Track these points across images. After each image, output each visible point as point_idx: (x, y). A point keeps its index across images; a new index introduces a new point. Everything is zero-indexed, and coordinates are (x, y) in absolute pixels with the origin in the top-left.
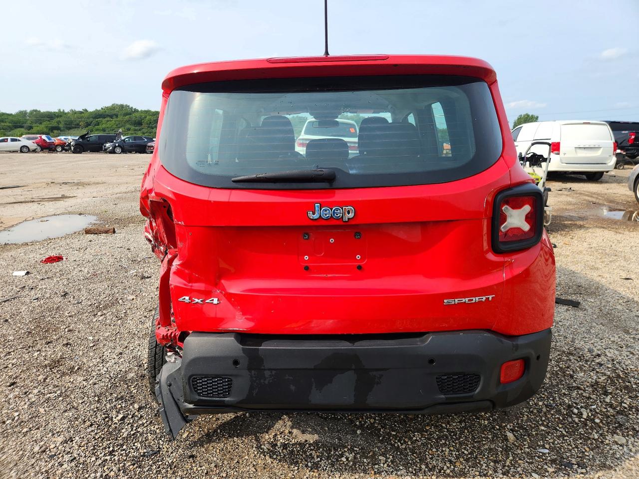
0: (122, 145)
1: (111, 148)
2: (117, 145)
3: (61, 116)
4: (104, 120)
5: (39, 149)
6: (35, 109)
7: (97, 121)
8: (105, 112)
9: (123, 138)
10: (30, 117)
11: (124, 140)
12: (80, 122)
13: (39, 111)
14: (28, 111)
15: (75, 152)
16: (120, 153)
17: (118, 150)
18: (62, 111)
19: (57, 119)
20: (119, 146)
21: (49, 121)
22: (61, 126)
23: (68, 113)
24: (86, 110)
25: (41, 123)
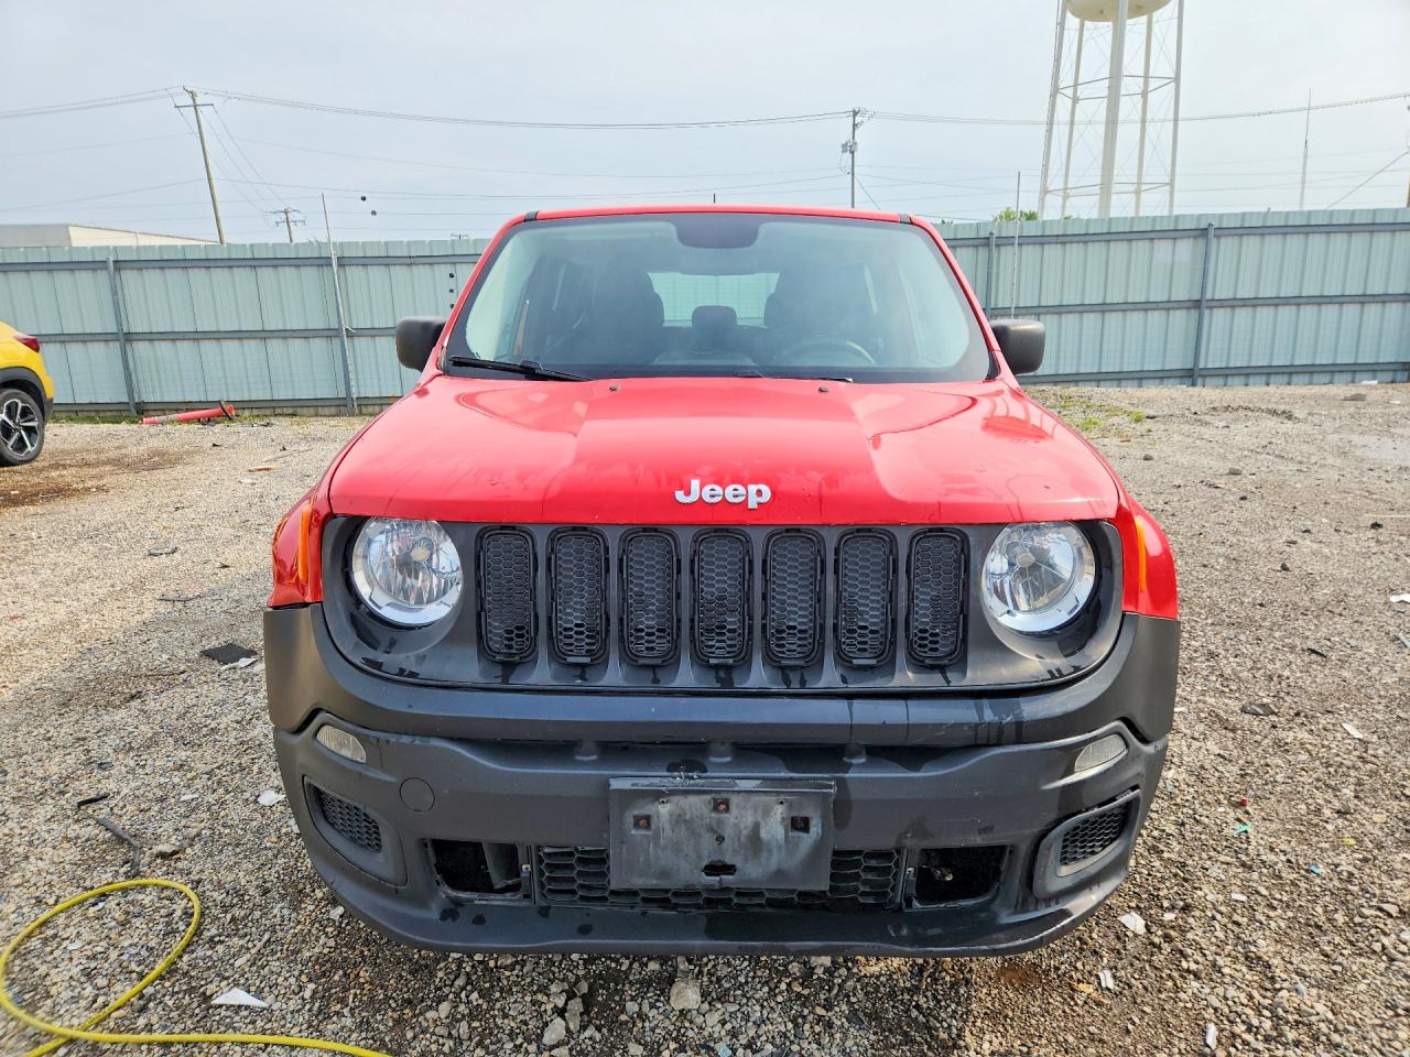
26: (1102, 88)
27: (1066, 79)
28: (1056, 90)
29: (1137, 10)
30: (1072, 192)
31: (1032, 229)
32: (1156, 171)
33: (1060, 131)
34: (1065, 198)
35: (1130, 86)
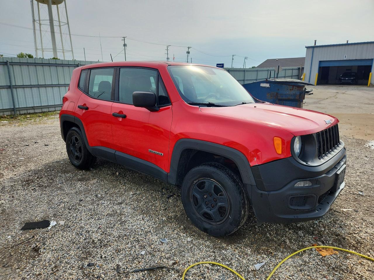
26: (48, 22)
27: (37, 18)
28: (34, 21)
29: (54, 3)
30: (44, 50)
31: (31, 60)
32: (67, 47)
33: (38, 32)
34: (43, 51)
35: (56, 23)
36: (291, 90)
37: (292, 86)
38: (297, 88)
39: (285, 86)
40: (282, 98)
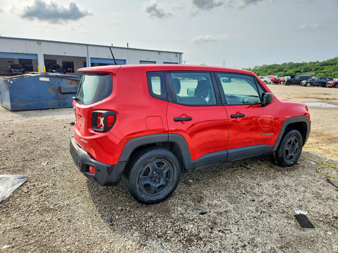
0: (312, 82)
1: (305, 84)
2: (309, 82)
3: (303, 65)
4: (327, 67)
5: (272, 82)
6: (291, 62)
7: (322, 68)
8: (329, 62)
9: (313, 78)
10: (287, 66)
11: (314, 80)
12: (312, 68)
13: (293, 63)
14: (287, 63)
15: (286, 84)
16: (310, 86)
17: (309, 85)
18: (305, 62)
19: (300, 67)
20: (310, 82)
21: (296, 68)
22: (302, 70)
23: (308, 63)
24: (318, 62)
25: (292, 69)
36: (70, 83)
37: (71, 81)
38: (75, 82)
39: (65, 80)
40: (65, 92)
